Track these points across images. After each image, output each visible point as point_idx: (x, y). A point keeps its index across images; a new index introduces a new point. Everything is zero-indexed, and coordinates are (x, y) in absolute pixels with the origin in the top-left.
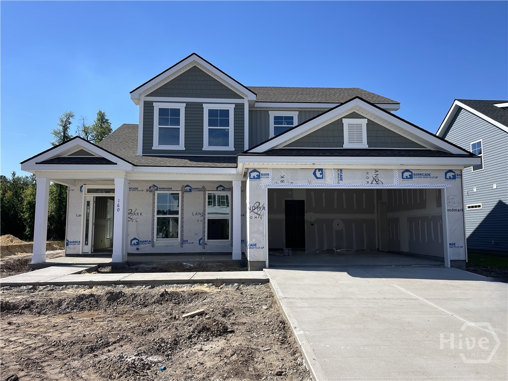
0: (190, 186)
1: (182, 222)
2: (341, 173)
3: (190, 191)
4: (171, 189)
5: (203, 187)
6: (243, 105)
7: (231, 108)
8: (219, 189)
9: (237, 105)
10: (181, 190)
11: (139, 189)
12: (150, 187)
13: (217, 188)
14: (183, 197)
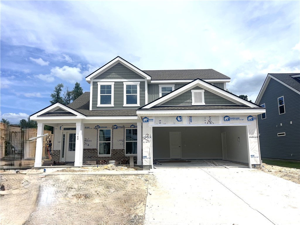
0: (116, 126)
1: (112, 145)
2: (191, 118)
3: (117, 128)
4: (107, 127)
5: (124, 126)
6: (144, 82)
7: (138, 84)
8: (132, 127)
9: (141, 82)
10: (112, 128)
11: (90, 128)
12: (96, 127)
13: (131, 126)
14: (113, 132)
